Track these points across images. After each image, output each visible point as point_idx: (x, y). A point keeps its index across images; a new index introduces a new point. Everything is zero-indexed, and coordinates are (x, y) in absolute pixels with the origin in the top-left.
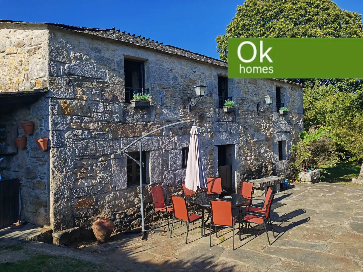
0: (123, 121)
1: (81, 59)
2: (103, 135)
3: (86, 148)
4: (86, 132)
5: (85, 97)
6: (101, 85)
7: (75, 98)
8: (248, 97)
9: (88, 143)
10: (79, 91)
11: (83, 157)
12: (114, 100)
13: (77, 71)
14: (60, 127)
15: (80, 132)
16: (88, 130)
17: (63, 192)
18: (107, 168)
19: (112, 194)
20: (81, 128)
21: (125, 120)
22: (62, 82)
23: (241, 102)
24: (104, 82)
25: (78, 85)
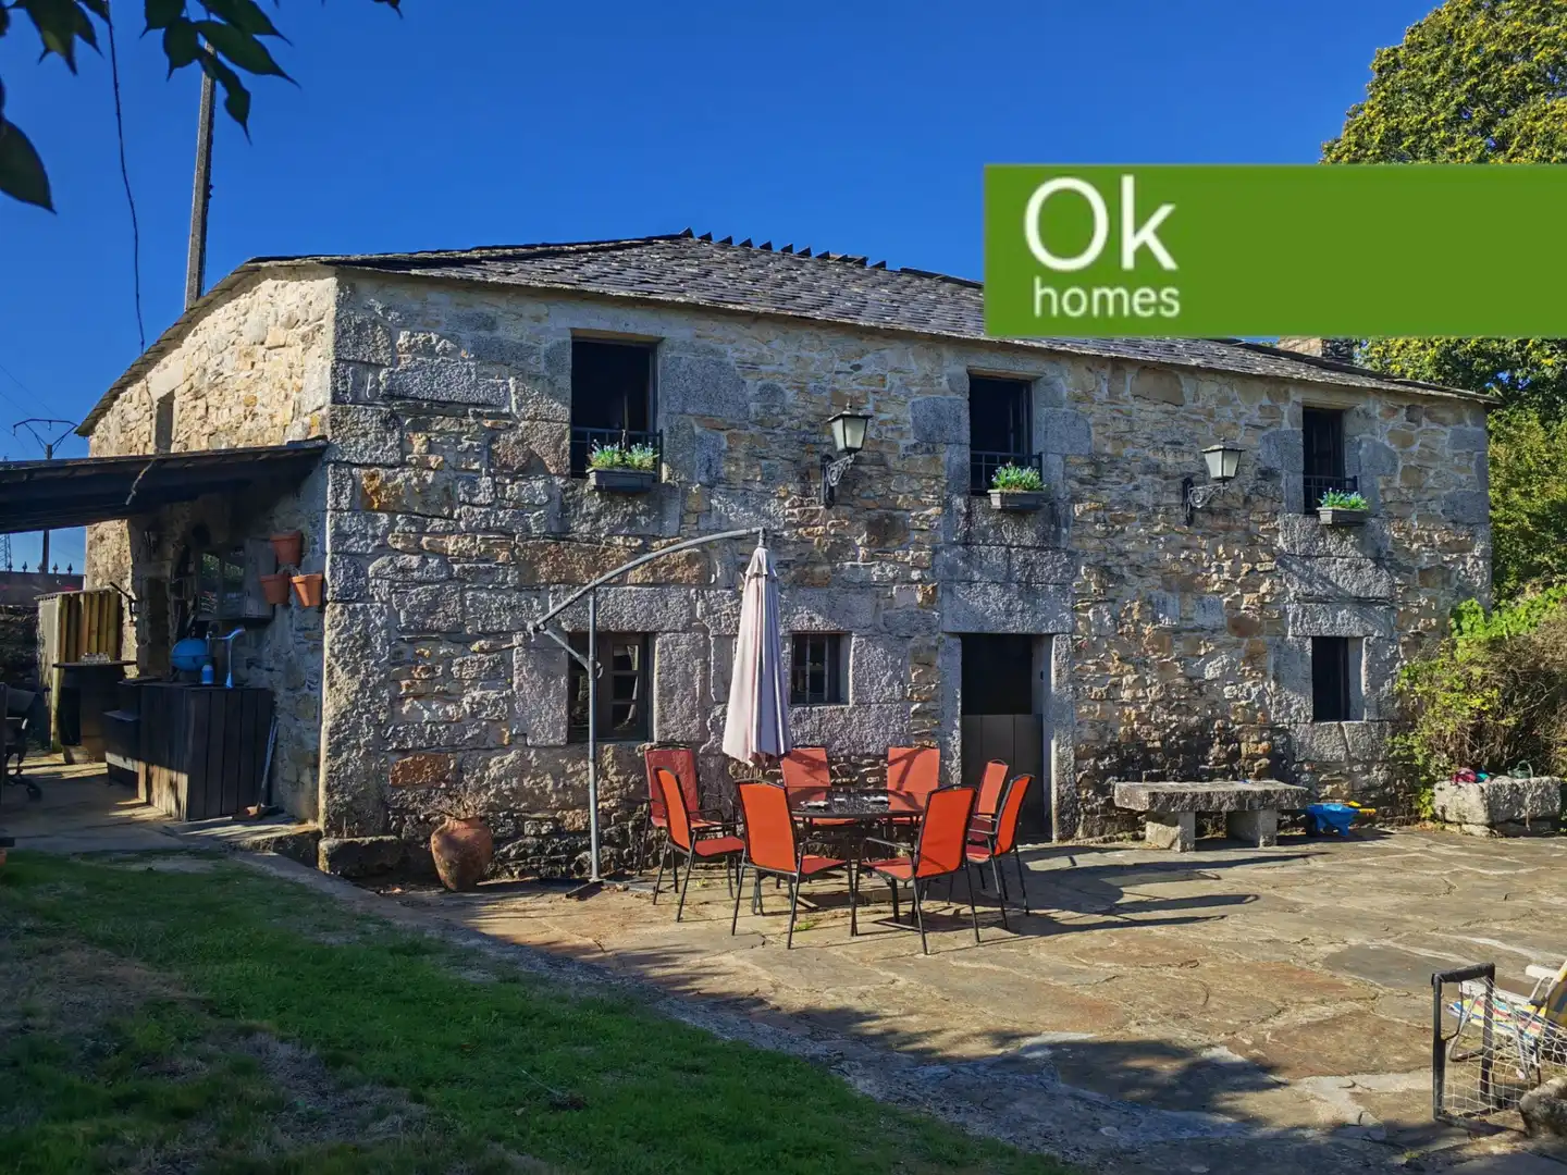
0: (562, 535)
1: (429, 350)
2: (489, 571)
3: (430, 610)
4: (434, 562)
5: (433, 460)
6: (488, 424)
7: (403, 464)
8: (1128, 451)
9: (436, 596)
10: (418, 443)
11: (422, 634)
12: (532, 466)
13: (416, 385)
14: (355, 545)
15: (415, 561)
16: (442, 554)
17: (355, 729)
18: (497, 674)
19: (512, 756)
20: (419, 550)
21: (568, 530)
22: (369, 420)
23: (1087, 472)
24: (498, 416)
25: (418, 427)
